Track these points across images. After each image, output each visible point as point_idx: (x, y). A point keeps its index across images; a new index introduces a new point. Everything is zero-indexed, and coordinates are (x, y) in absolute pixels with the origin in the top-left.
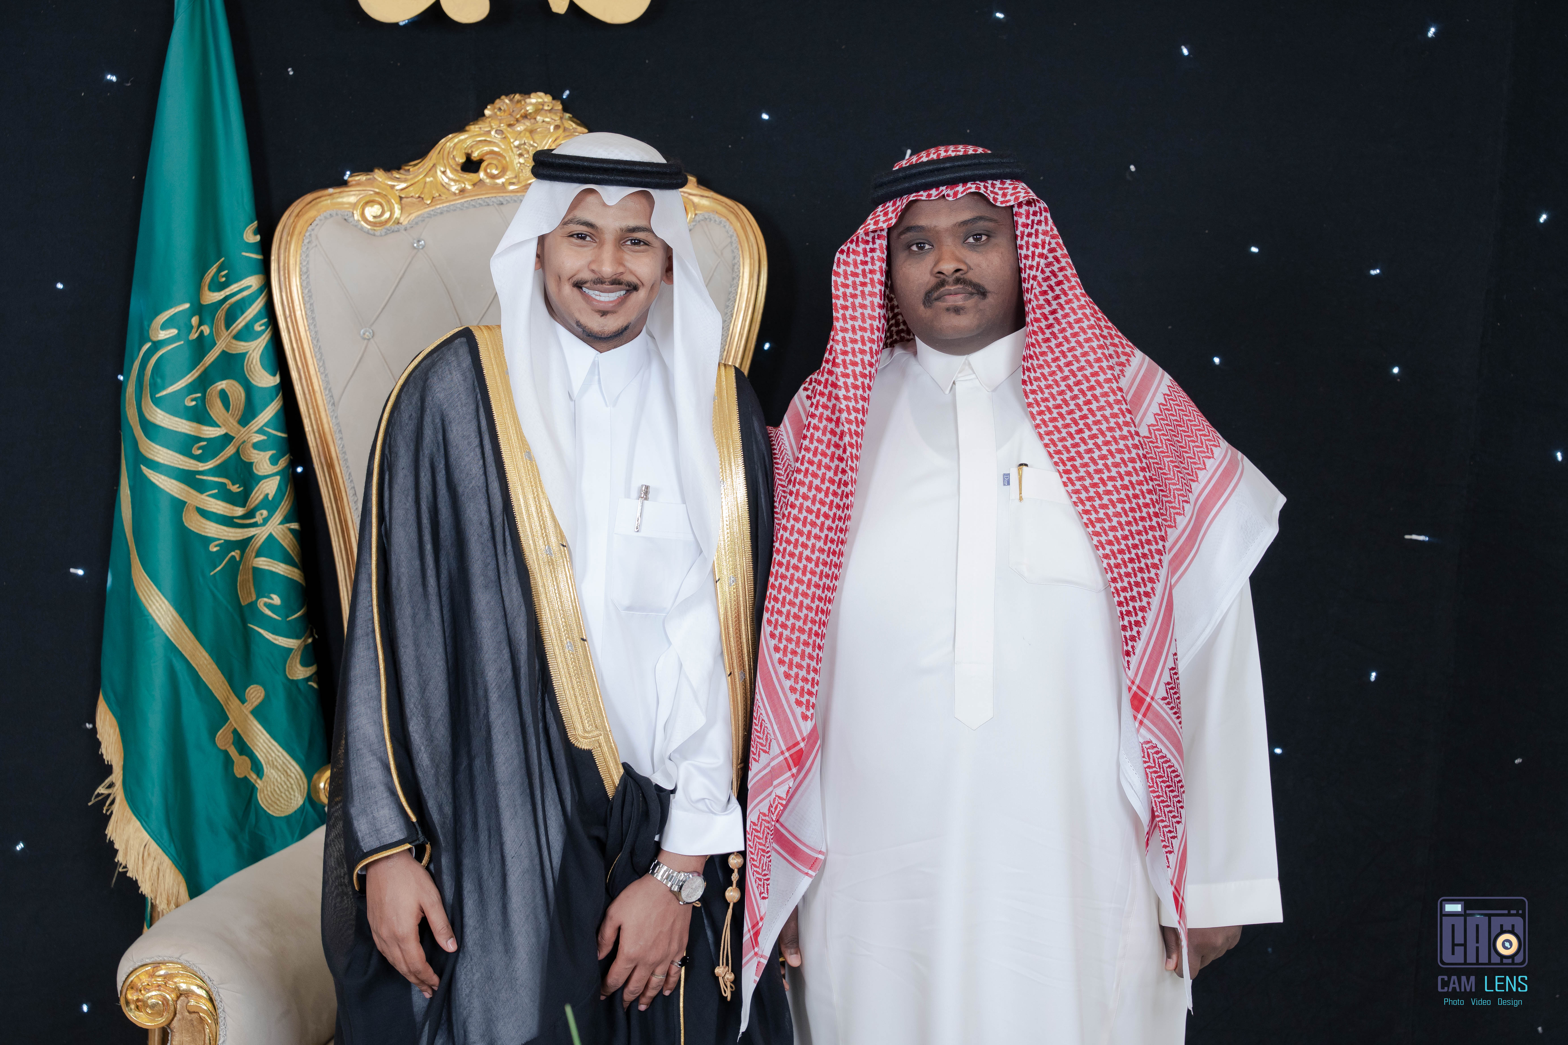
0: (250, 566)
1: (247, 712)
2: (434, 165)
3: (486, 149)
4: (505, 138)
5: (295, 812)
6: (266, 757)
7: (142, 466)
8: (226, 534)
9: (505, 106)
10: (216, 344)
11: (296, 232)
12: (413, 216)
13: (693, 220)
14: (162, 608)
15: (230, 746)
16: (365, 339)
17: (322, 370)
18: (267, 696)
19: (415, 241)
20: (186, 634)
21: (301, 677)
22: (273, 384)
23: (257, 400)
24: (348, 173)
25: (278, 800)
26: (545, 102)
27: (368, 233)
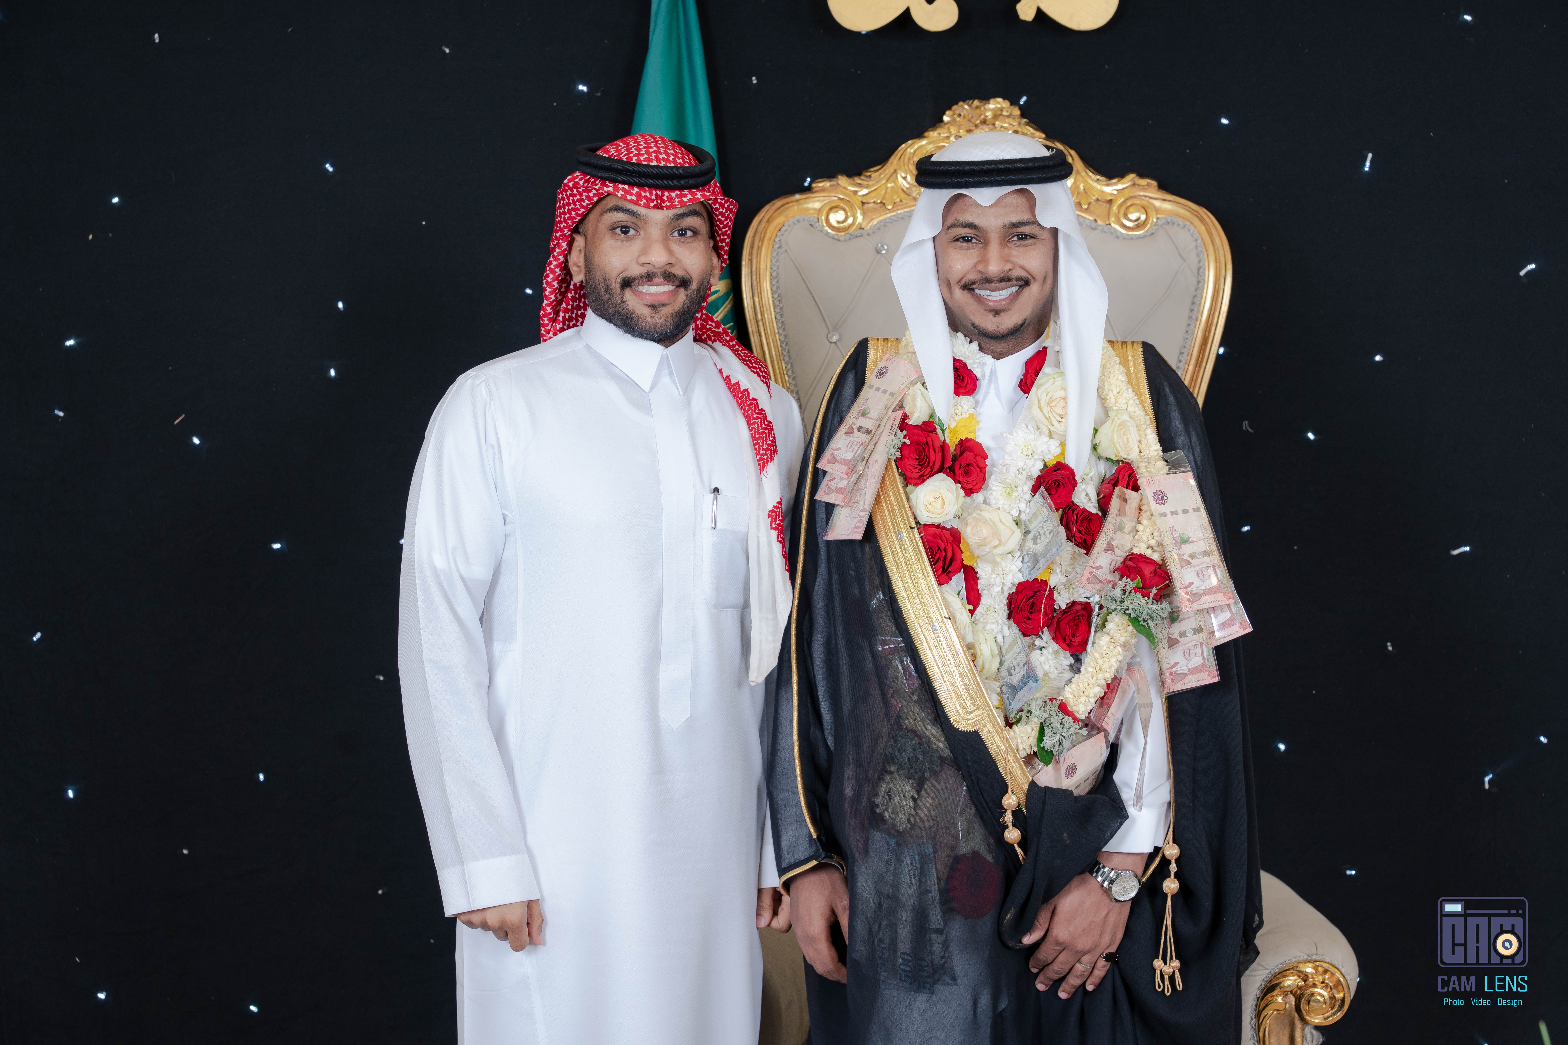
2: (895, 171)
9: (965, 112)
11: (767, 238)
12: (875, 222)
13: (1155, 224)
16: (831, 343)
17: (790, 373)
19: (879, 246)
26: (1004, 108)
27: (833, 238)
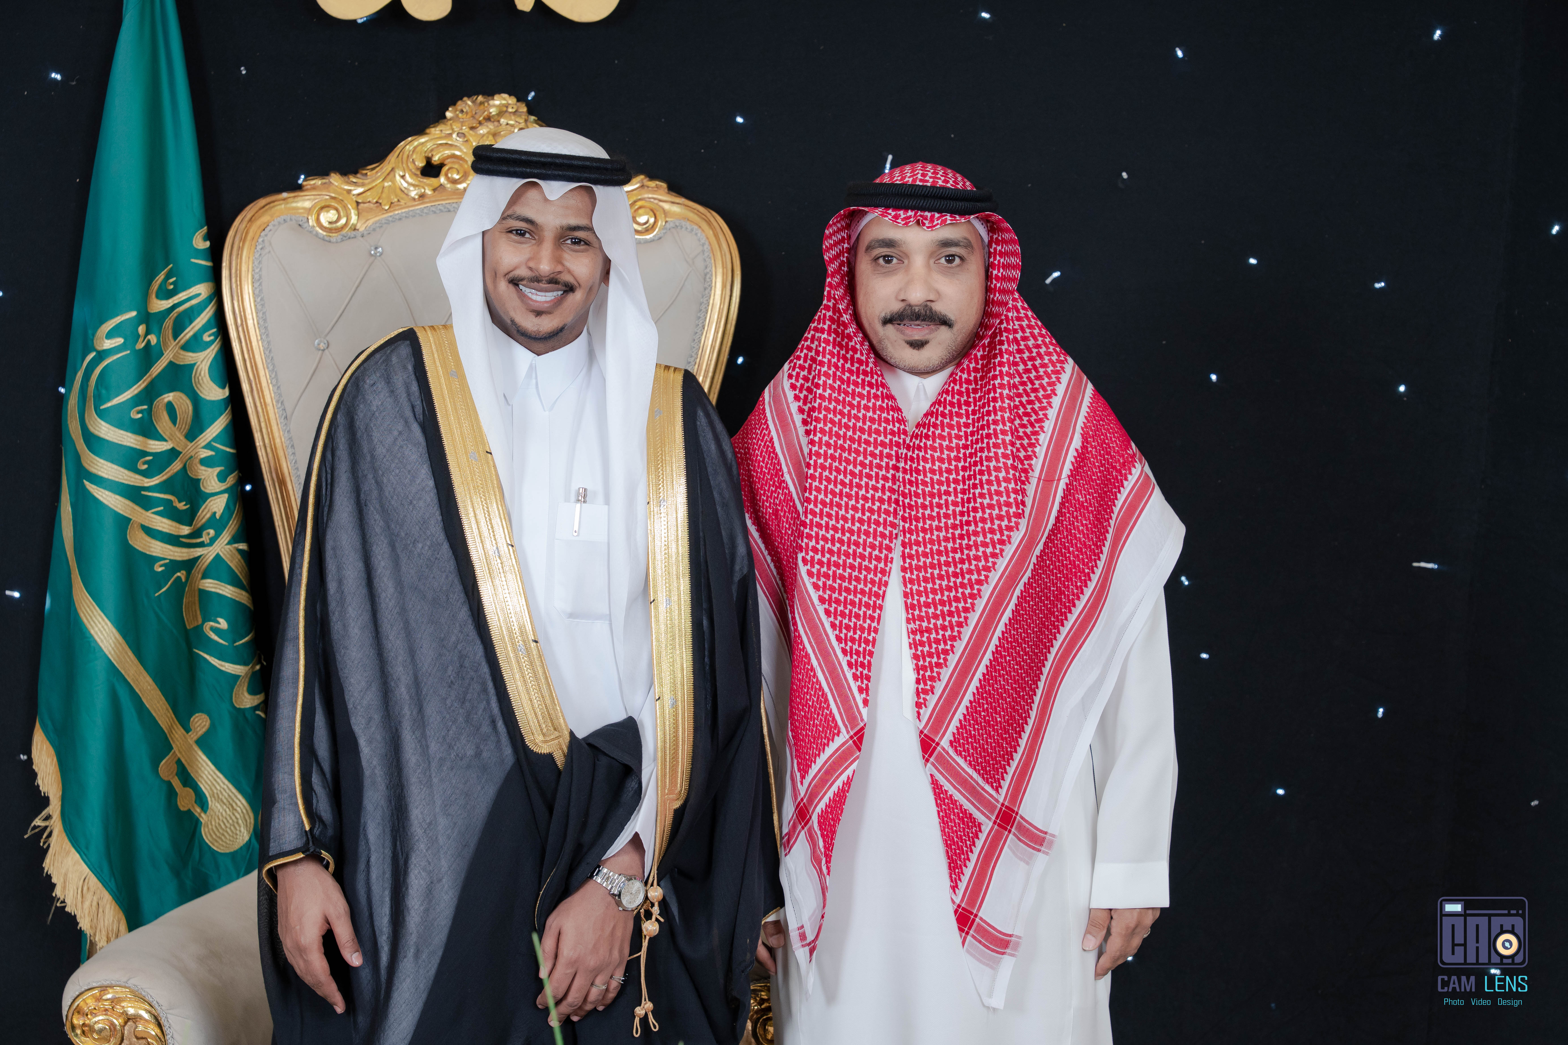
0: (196, 588)
1: (191, 742)
2: (393, 169)
3: (448, 152)
4: (467, 141)
5: (241, 848)
6: (211, 789)
7: (85, 481)
8: (172, 553)
9: (467, 108)
10: (163, 354)
11: (249, 238)
12: (370, 222)
13: (663, 228)
14: (105, 630)
15: (173, 777)
16: (319, 350)
17: (274, 381)
18: (213, 726)
19: (373, 248)
20: (129, 657)
21: (248, 706)
22: (222, 397)
23: (205, 413)
24: (303, 177)
25: (223, 835)
26: (509, 104)
27: (324, 240)
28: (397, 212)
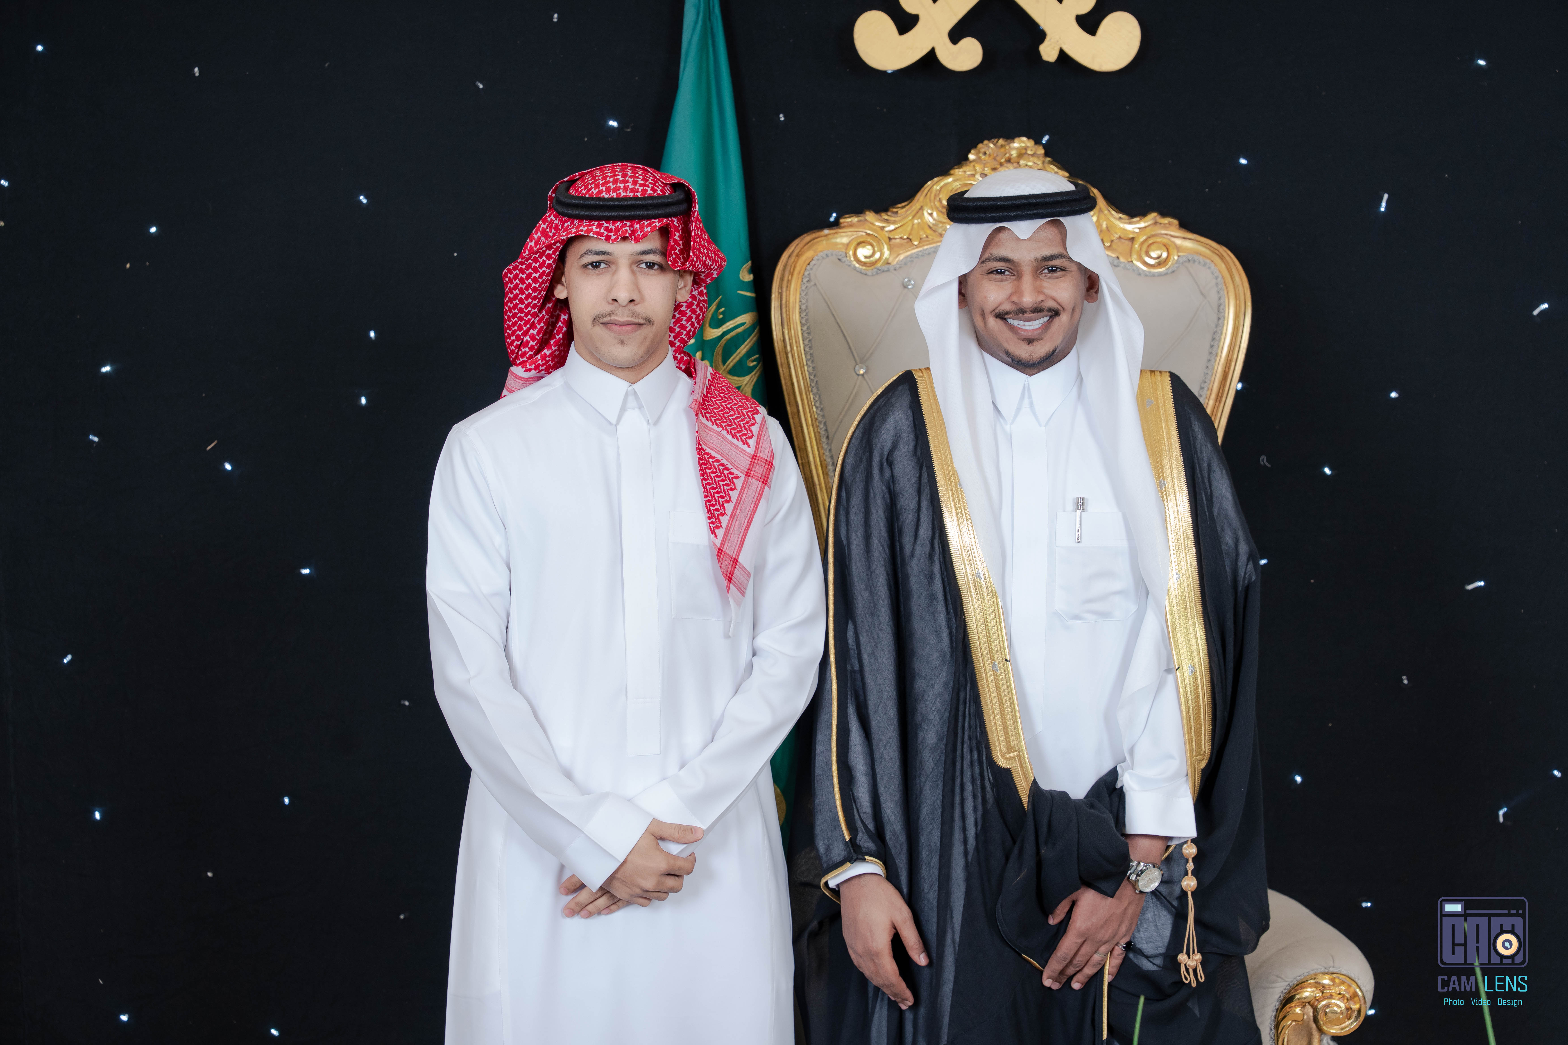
2: (922, 208)
9: (990, 150)
11: (796, 272)
12: (902, 257)
17: (818, 404)
19: (906, 281)
24: (834, 215)
26: (1028, 147)
27: (861, 273)
28: (926, 247)
